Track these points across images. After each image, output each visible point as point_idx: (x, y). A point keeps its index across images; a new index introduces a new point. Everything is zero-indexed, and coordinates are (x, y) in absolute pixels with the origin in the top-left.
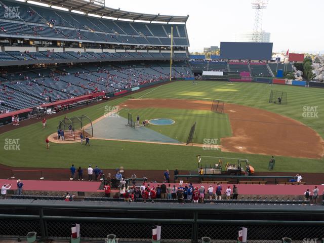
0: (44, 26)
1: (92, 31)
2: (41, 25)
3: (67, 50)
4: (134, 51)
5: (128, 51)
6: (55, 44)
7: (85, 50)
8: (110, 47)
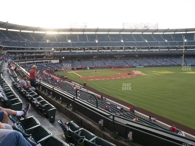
0: (119, 42)
1: (147, 41)
2: (118, 42)
3: (126, 50)
4: (176, 50)
5: (170, 50)
6: (122, 48)
7: (137, 50)
8: (157, 48)
